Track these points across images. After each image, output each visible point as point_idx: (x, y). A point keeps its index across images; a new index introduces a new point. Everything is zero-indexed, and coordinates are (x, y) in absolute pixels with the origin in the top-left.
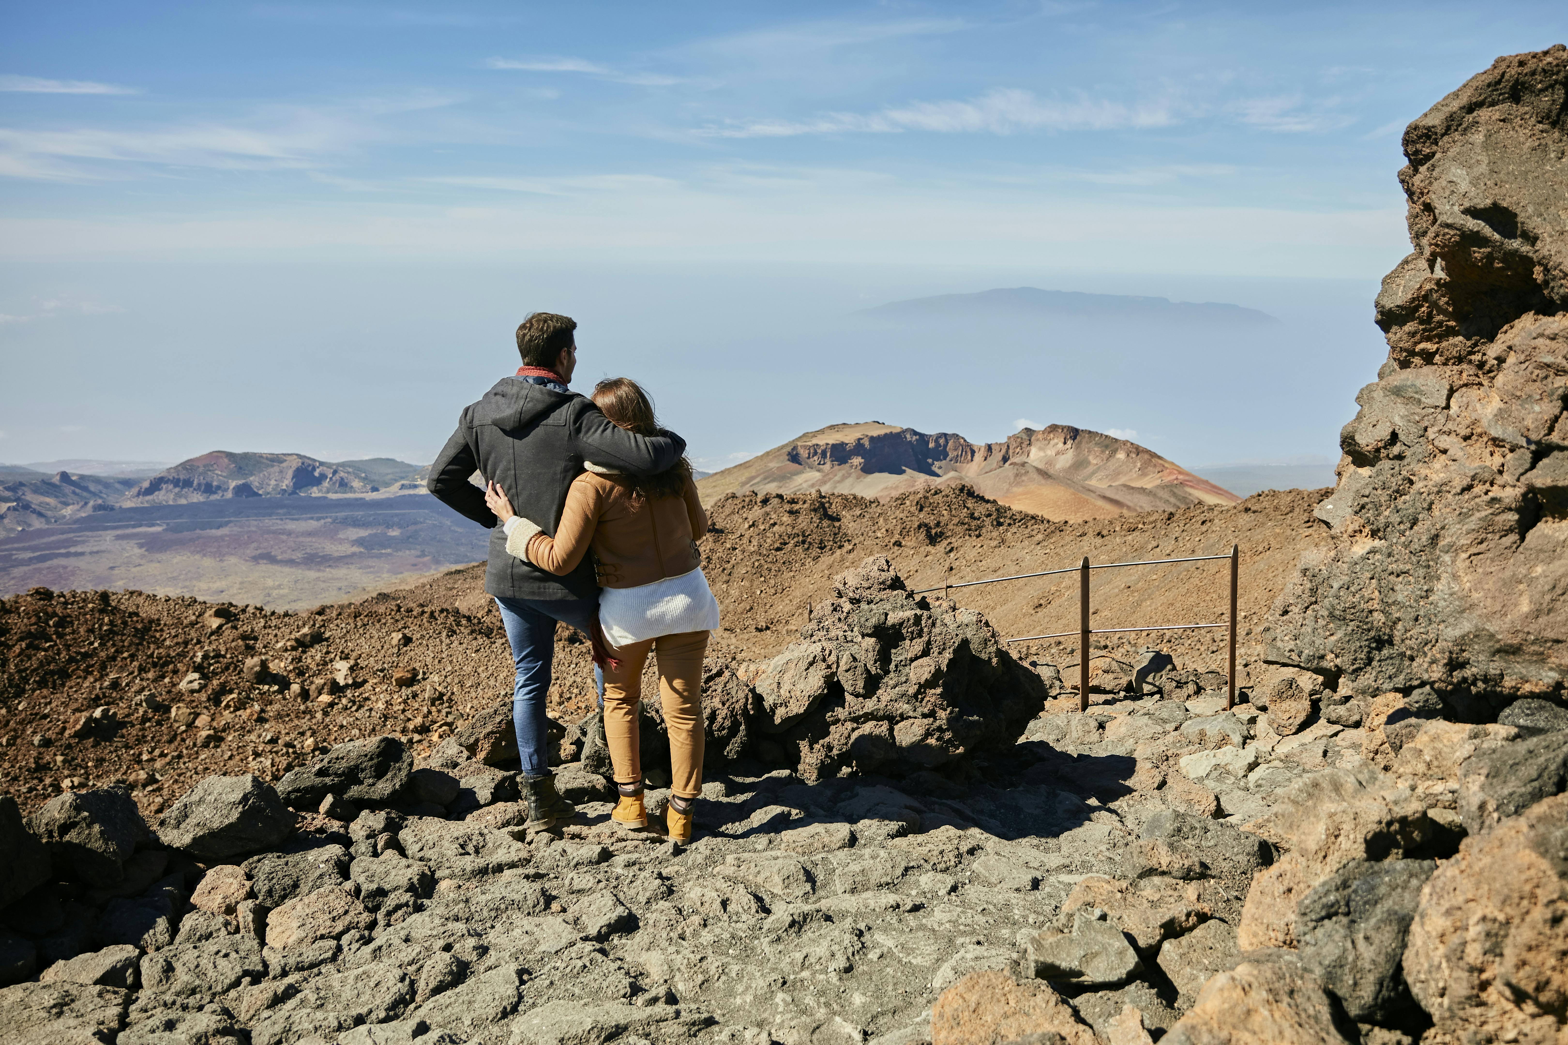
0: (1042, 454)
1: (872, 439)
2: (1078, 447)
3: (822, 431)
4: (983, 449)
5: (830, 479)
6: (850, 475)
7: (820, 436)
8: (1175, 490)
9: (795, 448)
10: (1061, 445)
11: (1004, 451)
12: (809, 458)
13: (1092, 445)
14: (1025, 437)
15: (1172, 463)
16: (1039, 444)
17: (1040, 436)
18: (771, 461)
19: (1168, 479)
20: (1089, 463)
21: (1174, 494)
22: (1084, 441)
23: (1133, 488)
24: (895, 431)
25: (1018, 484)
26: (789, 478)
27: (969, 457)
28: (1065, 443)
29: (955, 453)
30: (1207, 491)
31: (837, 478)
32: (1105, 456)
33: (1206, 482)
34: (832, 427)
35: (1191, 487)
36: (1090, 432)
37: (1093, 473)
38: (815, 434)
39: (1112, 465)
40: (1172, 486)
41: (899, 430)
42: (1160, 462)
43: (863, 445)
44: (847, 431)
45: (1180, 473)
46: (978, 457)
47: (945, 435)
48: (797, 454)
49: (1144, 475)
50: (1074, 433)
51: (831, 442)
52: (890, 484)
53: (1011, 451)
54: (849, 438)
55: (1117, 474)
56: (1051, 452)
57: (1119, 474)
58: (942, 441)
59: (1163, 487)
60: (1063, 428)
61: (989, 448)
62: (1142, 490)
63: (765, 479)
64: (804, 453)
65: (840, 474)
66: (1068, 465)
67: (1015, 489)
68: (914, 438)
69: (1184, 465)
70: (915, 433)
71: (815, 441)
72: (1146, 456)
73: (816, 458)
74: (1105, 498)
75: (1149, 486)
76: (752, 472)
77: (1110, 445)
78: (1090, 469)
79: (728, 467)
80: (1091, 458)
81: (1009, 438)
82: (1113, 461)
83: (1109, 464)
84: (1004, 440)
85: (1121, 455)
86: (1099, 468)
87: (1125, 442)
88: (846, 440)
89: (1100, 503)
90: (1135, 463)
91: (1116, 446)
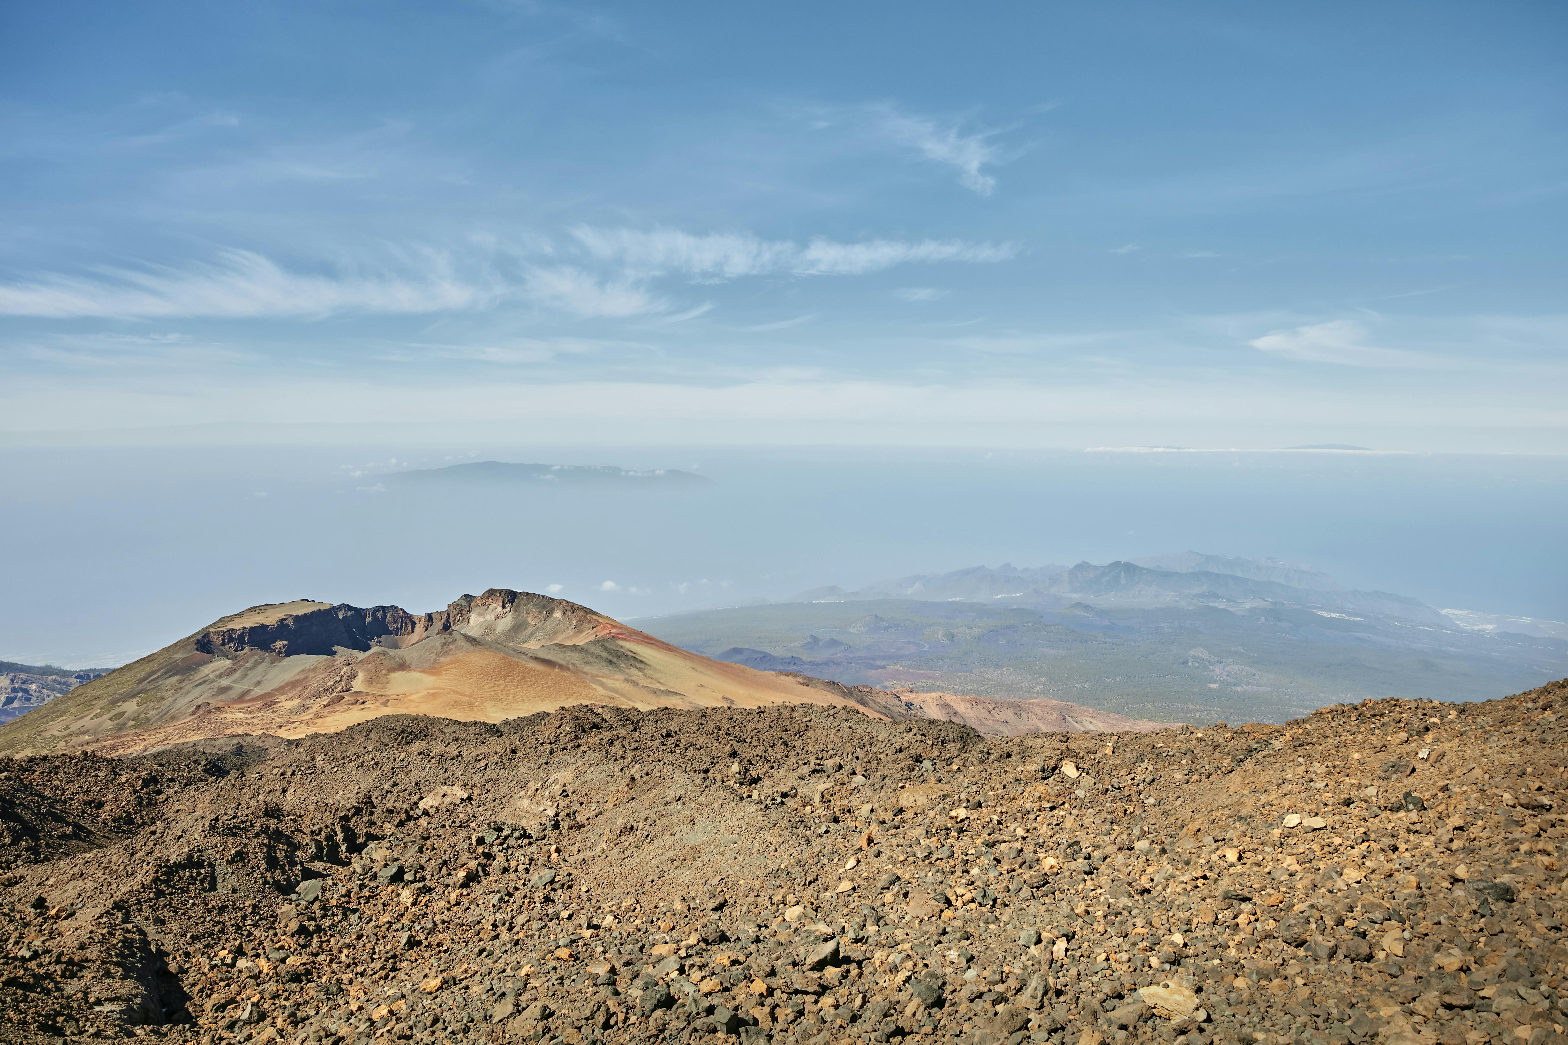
0: (481, 619)
1: (297, 618)
2: (517, 609)
3: (241, 615)
4: (423, 619)
5: (241, 666)
6: (263, 660)
7: (236, 620)
8: (607, 645)
9: (207, 635)
10: (500, 609)
11: (444, 619)
12: (223, 644)
13: (530, 606)
14: (464, 603)
15: (608, 618)
16: (478, 610)
17: (479, 602)
18: (177, 652)
19: (602, 633)
20: (528, 624)
21: (606, 649)
22: (522, 603)
23: (565, 646)
24: (323, 608)
25: (445, 654)
26: (194, 669)
27: (410, 629)
28: (504, 607)
29: (395, 626)
30: (638, 642)
31: (248, 665)
32: (542, 616)
33: (640, 634)
34: (252, 609)
35: (623, 639)
36: (527, 594)
37: (532, 634)
38: (232, 618)
39: (550, 624)
40: (603, 640)
41: (328, 607)
42: (595, 617)
43: (288, 626)
44: (270, 612)
45: (613, 627)
46: (419, 628)
47: (383, 608)
48: (209, 642)
49: (580, 632)
50: (511, 597)
51: (248, 625)
52: (307, 666)
53: (451, 619)
54: (270, 619)
55: (555, 633)
56: (490, 617)
57: (556, 633)
58: (379, 615)
59: (594, 643)
60: (501, 591)
61: (430, 617)
62: (575, 647)
63: (166, 673)
64: (217, 640)
65: (253, 660)
66: (507, 629)
67: (442, 659)
68: (349, 613)
69: (620, 618)
70: (349, 608)
71: (230, 626)
72: (581, 613)
73: (232, 644)
74: (537, 659)
75: (581, 643)
76: (155, 665)
77: (547, 604)
78: (529, 630)
79: (129, 662)
80: (529, 619)
81: (449, 606)
82: (550, 620)
83: (547, 623)
84: (444, 608)
85: (558, 614)
86: (537, 629)
87: (560, 602)
88: (267, 622)
89: (532, 665)
90: (571, 620)
91: (553, 605)
